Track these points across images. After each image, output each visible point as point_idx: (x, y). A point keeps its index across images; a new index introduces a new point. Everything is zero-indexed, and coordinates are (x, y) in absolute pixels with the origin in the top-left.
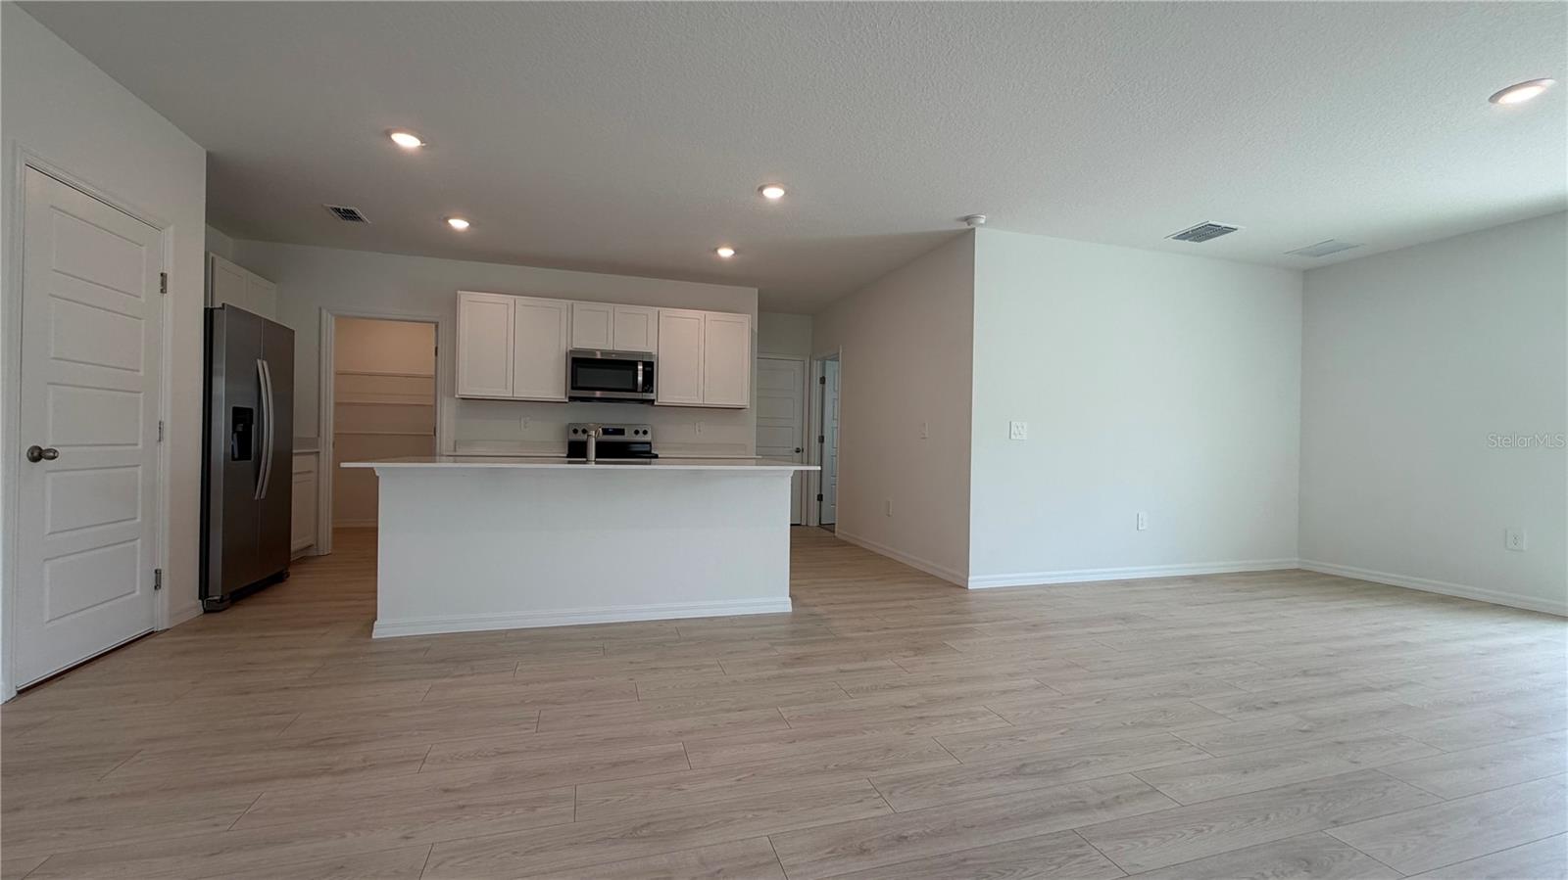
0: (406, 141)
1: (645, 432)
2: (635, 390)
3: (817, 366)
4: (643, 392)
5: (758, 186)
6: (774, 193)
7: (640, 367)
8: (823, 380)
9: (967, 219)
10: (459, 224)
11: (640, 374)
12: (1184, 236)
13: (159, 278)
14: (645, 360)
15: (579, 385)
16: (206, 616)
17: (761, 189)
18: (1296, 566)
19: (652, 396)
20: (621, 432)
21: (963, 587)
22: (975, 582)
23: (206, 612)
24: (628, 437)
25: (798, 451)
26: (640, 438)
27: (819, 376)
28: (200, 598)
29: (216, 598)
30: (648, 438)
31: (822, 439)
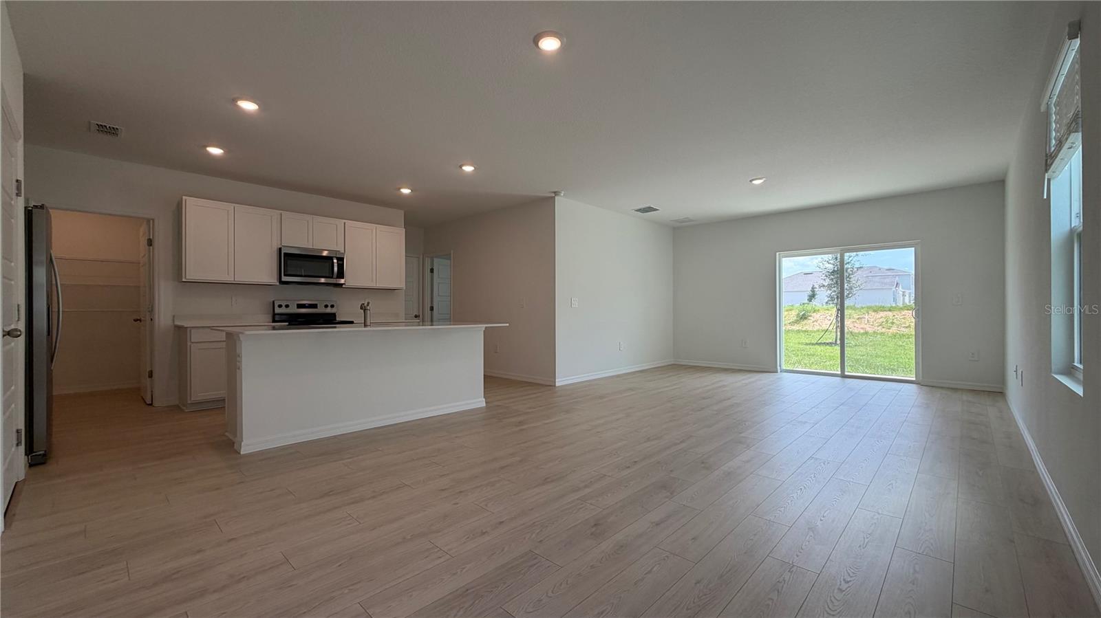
0: (248, 106)
1: (332, 306)
2: (332, 278)
3: (428, 261)
4: (337, 278)
5: (460, 164)
6: (468, 169)
7: (335, 261)
8: (432, 271)
9: (555, 192)
10: (215, 151)
11: (336, 265)
12: (639, 210)
13: (15, 184)
14: (338, 256)
15: (289, 273)
16: (32, 468)
17: (461, 167)
18: (672, 363)
19: (342, 281)
20: (315, 306)
21: (552, 386)
22: (559, 382)
23: (31, 466)
24: (321, 310)
25: (416, 316)
26: (329, 310)
27: (430, 268)
28: (26, 455)
29: (41, 453)
30: (333, 311)
31: (432, 309)
